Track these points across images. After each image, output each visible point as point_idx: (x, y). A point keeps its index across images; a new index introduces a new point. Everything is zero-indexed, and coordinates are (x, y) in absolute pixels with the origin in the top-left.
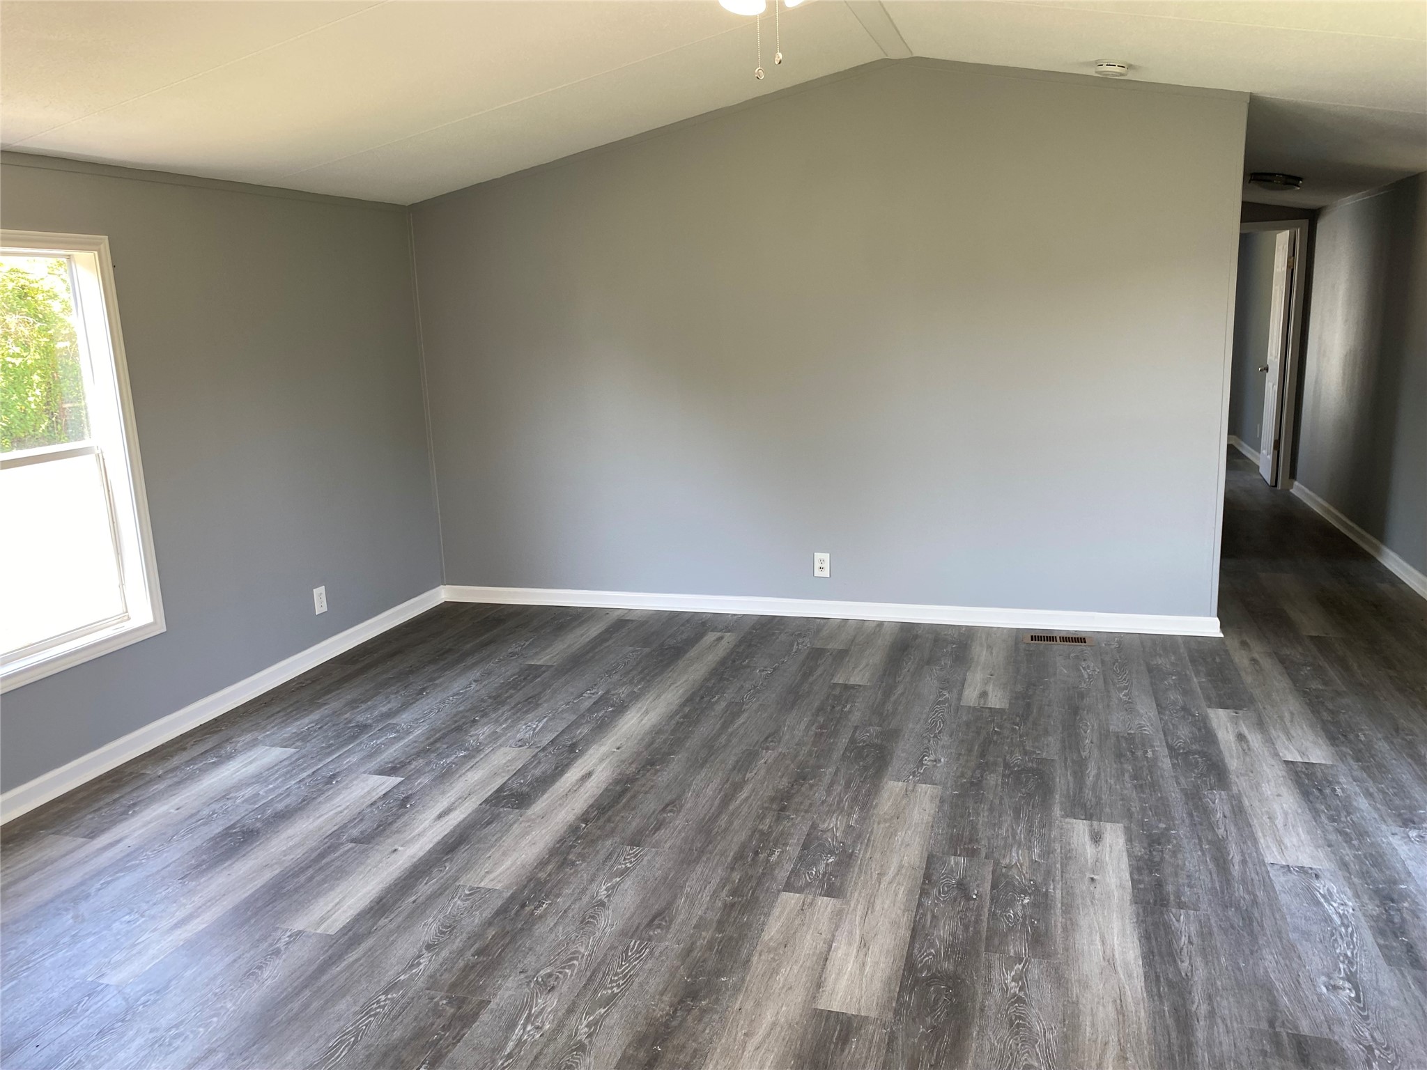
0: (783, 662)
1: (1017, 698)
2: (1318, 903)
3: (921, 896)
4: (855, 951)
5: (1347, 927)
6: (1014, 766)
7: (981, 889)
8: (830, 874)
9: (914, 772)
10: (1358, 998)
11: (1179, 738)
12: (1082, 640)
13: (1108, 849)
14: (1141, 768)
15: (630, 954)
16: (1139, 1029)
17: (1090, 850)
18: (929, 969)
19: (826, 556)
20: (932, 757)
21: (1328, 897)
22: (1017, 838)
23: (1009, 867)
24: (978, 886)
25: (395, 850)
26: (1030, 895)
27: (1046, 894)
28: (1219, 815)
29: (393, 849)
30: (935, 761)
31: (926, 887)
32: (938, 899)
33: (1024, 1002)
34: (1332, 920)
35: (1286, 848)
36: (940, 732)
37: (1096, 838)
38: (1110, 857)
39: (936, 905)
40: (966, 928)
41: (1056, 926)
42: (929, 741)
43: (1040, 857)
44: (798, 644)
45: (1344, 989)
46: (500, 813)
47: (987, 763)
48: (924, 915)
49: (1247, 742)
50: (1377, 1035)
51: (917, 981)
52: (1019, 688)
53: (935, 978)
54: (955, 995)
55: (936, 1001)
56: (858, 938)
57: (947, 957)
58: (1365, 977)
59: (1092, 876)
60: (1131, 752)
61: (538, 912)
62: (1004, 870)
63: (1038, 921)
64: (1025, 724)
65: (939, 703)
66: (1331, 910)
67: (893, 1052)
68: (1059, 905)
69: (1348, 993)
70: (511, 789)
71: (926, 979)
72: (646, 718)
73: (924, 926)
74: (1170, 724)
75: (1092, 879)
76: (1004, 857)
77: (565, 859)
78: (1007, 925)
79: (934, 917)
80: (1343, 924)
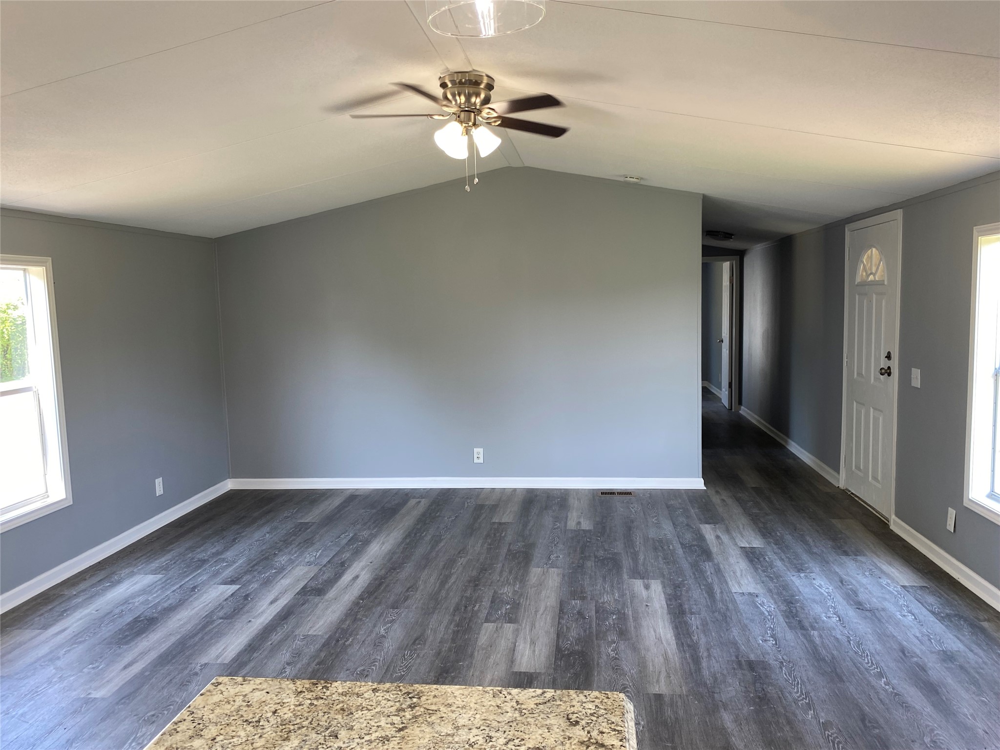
0: (461, 513)
1: (597, 524)
2: (758, 607)
3: (559, 619)
4: (529, 645)
5: (771, 616)
6: (600, 557)
7: (590, 614)
8: (509, 613)
9: (546, 563)
10: (776, 644)
11: (686, 539)
12: (630, 493)
13: (654, 592)
14: (667, 554)
15: (406, 657)
16: (675, 665)
17: (644, 593)
18: (568, 650)
19: (481, 450)
20: (555, 555)
21: (762, 604)
22: (606, 590)
23: (603, 603)
24: (588, 612)
25: (250, 621)
26: (616, 614)
27: (624, 613)
28: (709, 573)
29: (249, 620)
30: (557, 557)
31: (561, 615)
32: (568, 620)
33: (618, 659)
34: (764, 614)
35: (742, 585)
36: (557, 543)
37: (647, 587)
38: (655, 595)
39: (568, 622)
40: (585, 631)
41: (631, 627)
42: (552, 548)
43: (619, 597)
44: (468, 503)
45: (770, 641)
46: (308, 599)
47: (585, 556)
48: (562, 627)
49: (721, 539)
50: (785, 657)
51: (563, 656)
52: (598, 519)
53: (572, 653)
54: (584, 660)
55: (574, 663)
56: (529, 640)
57: (577, 644)
58: (780, 635)
59: (647, 604)
60: (661, 547)
61: (347, 643)
62: (601, 604)
63: (621, 625)
64: (603, 536)
65: (555, 529)
66: (763, 610)
67: (556, 685)
68: (631, 618)
69: (772, 642)
70: (311, 587)
71: (568, 654)
72: (384, 547)
73: (563, 632)
74: (681, 533)
75: (647, 605)
76: (600, 599)
77: (355, 618)
78: (606, 628)
79: (567, 628)
80: (769, 615)
